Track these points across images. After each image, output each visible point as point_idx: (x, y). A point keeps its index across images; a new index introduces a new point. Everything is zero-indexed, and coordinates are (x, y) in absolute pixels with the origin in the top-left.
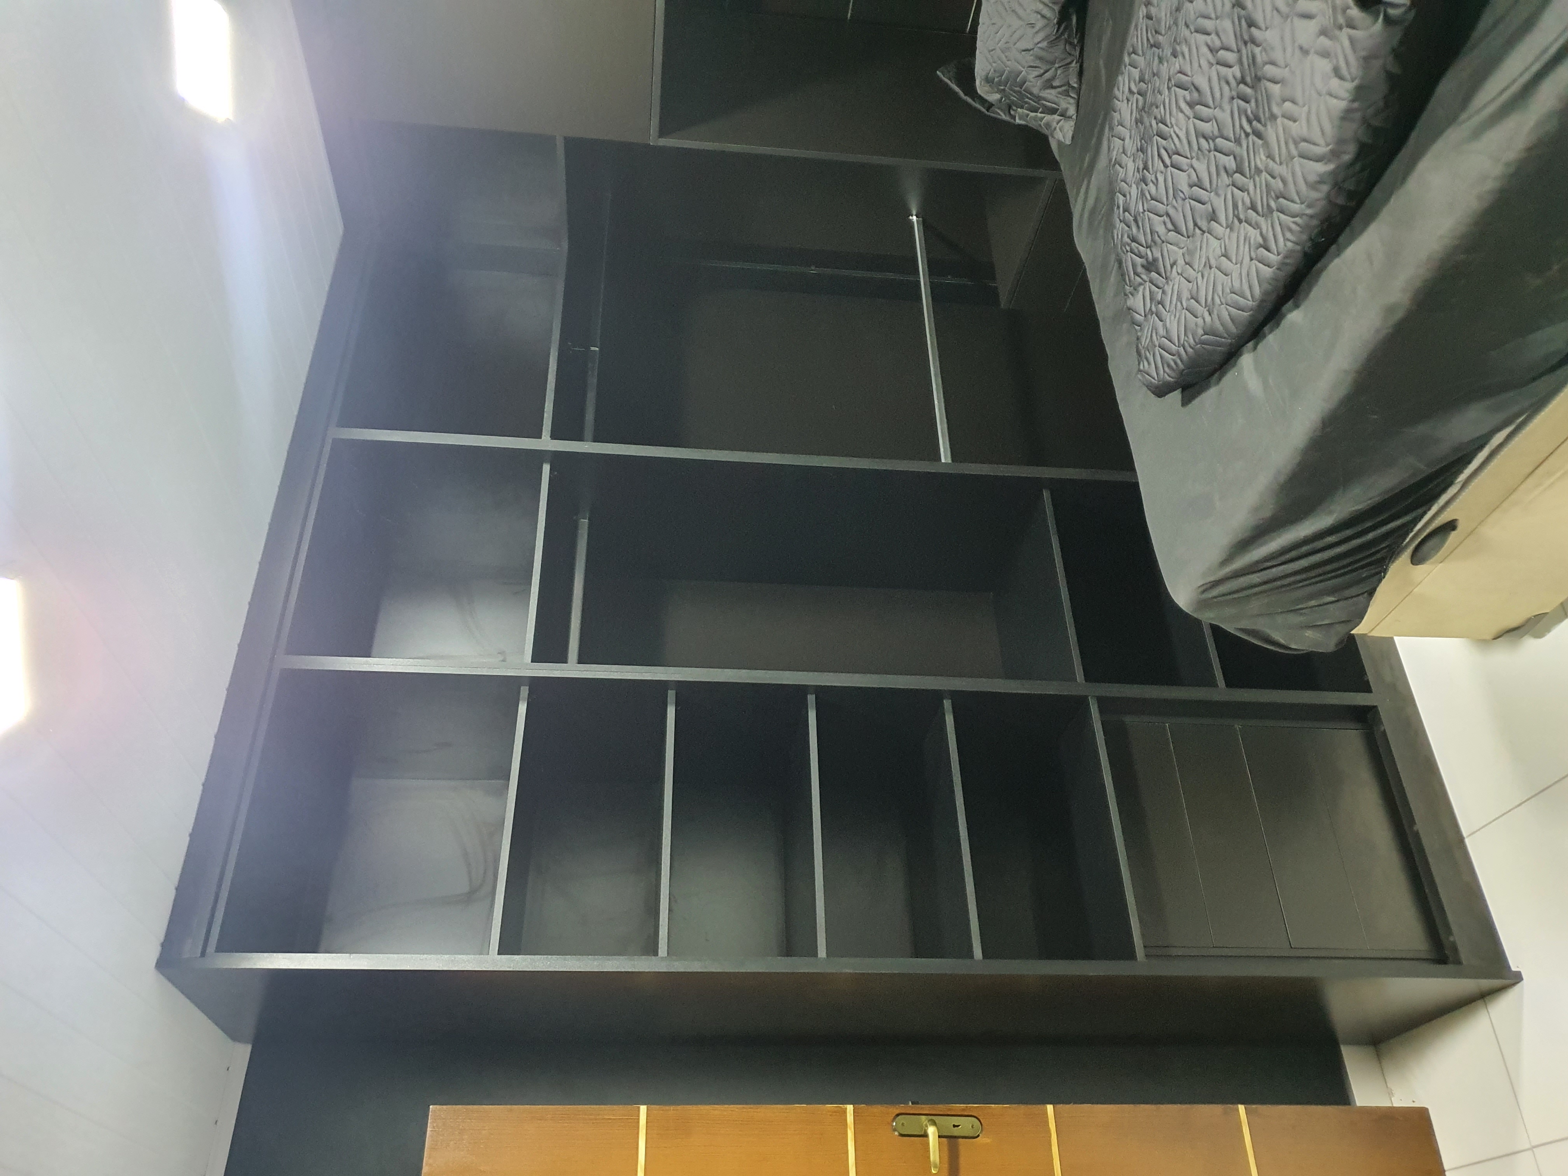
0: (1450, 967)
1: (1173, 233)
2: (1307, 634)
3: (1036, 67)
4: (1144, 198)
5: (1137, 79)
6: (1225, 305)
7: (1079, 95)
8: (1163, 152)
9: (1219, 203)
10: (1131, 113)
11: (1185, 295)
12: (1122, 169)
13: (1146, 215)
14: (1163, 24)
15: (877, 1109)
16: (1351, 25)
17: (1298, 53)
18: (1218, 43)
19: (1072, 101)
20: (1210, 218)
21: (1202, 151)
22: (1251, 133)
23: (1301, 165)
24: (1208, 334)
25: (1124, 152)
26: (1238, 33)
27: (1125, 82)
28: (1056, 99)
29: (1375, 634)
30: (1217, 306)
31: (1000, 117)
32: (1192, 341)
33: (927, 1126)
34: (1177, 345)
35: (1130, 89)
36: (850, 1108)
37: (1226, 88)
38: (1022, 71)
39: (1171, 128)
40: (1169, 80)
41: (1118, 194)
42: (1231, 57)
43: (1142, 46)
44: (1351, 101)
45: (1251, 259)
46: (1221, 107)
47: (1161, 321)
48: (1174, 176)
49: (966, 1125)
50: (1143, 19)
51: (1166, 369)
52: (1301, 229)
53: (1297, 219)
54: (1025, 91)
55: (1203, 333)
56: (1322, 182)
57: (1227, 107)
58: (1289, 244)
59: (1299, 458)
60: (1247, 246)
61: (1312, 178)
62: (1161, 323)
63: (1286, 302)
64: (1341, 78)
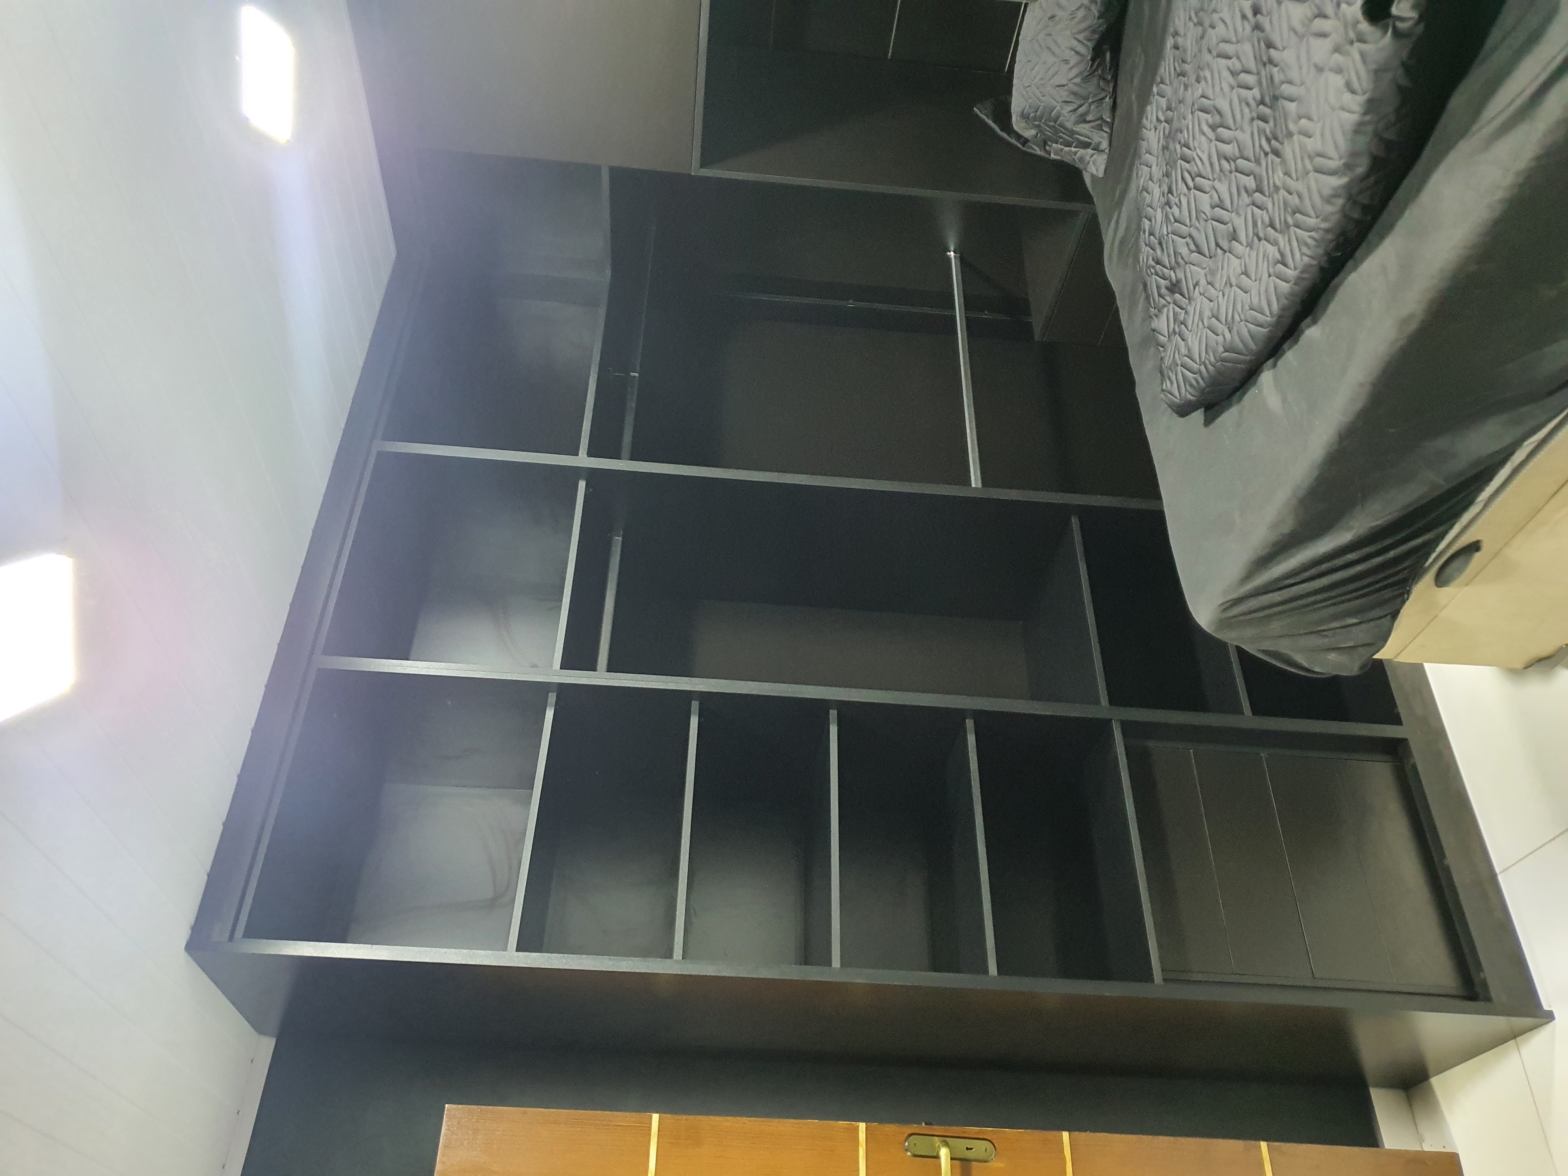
0: (1480, 1004)
1: (1195, 254)
2: (1329, 657)
3: (1072, 102)
4: (1168, 220)
5: (1165, 107)
6: (1244, 322)
7: (1112, 129)
8: (1187, 175)
9: (1239, 222)
10: (1159, 142)
11: (1207, 313)
12: (1148, 195)
13: (1170, 238)
14: (1189, 53)
15: (891, 1129)
16: (1361, 39)
17: (1313, 71)
18: (1238, 66)
19: (1105, 135)
20: (1230, 239)
21: (1223, 172)
22: (1270, 152)
23: (1316, 180)
24: (1228, 352)
25: (1151, 179)
26: (1258, 58)
27: (1153, 112)
28: (1090, 134)
29: (1400, 659)
30: (1236, 323)
31: (1033, 151)
32: (1212, 359)
33: (939, 1148)
34: (1198, 363)
35: (1157, 117)
36: (862, 1126)
37: (1246, 110)
38: (1057, 106)
39: (1194, 151)
40: (1193, 104)
41: (1144, 219)
42: (1250, 79)
43: (1170, 75)
44: (1363, 114)
45: (1270, 276)
46: (1242, 129)
47: (1183, 340)
48: (1197, 198)
49: (980, 1148)
50: (1171, 49)
51: (1188, 387)
52: (1316, 243)
53: (1313, 234)
54: (1059, 126)
55: (1223, 350)
56: (1336, 196)
57: (1247, 128)
58: (1306, 259)
59: (1315, 473)
60: (1266, 263)
61: (1327, 192)
62: (1183, 342)
63: (1305, 317)
64: (1353, 92)
